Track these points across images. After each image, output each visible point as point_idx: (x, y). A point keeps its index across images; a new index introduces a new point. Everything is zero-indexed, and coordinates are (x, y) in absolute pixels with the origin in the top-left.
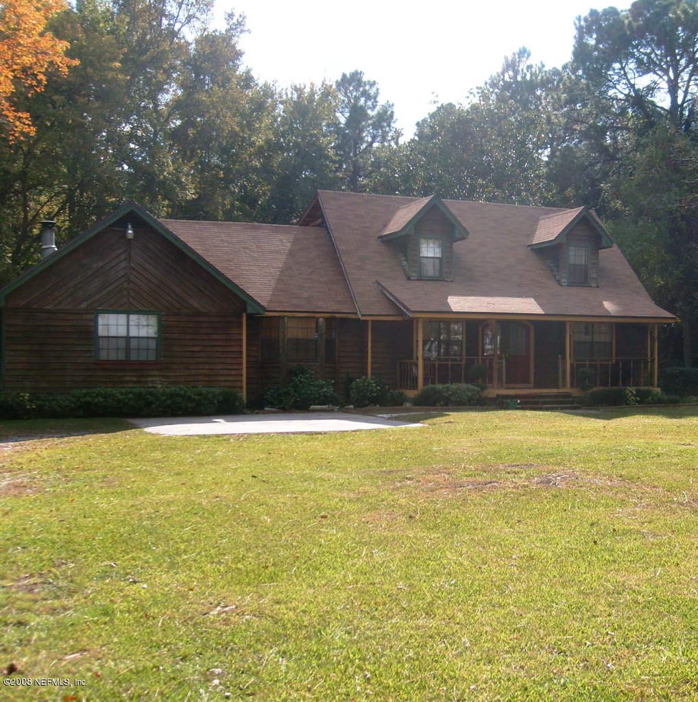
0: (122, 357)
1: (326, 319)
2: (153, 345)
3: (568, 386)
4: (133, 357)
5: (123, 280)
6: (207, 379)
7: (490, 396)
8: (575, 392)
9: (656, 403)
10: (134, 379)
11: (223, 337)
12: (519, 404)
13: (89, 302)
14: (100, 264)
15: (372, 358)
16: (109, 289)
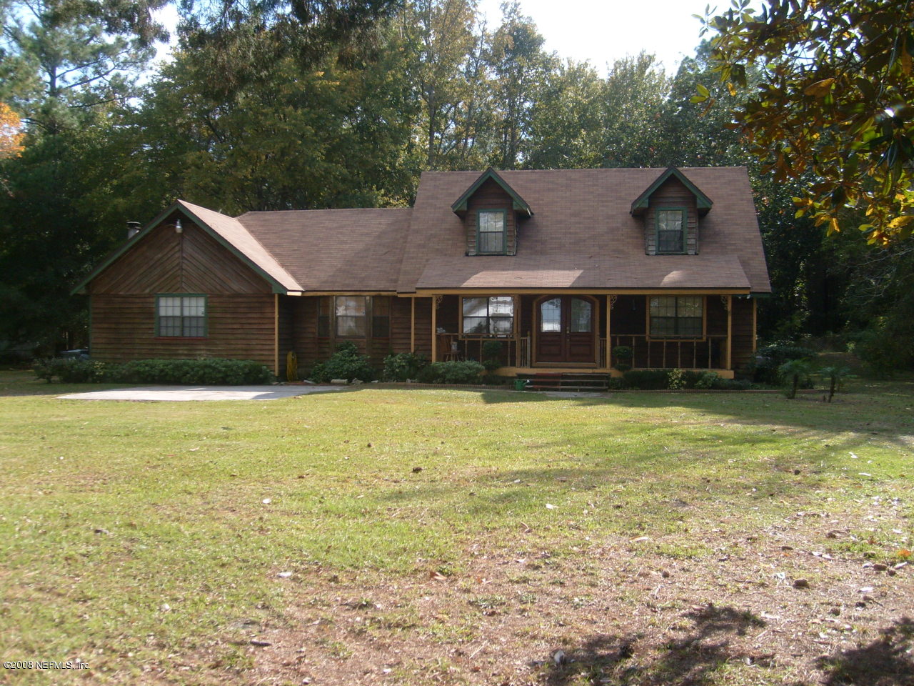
0: (177, 333)
1: (374, 297)
2: (201, 323)
3: (608, 365)
4: (187, 334)
5: (177, 268)
6: (244, 353)
7: (510, 375)
8: (615, 374)
9: (710, 388)
10: (186, 352)
11: (258, 315)
12: (528, 384)
13: (152, 287)
14: (160, 256)
15: (415, 334)
16: (167, 276)
